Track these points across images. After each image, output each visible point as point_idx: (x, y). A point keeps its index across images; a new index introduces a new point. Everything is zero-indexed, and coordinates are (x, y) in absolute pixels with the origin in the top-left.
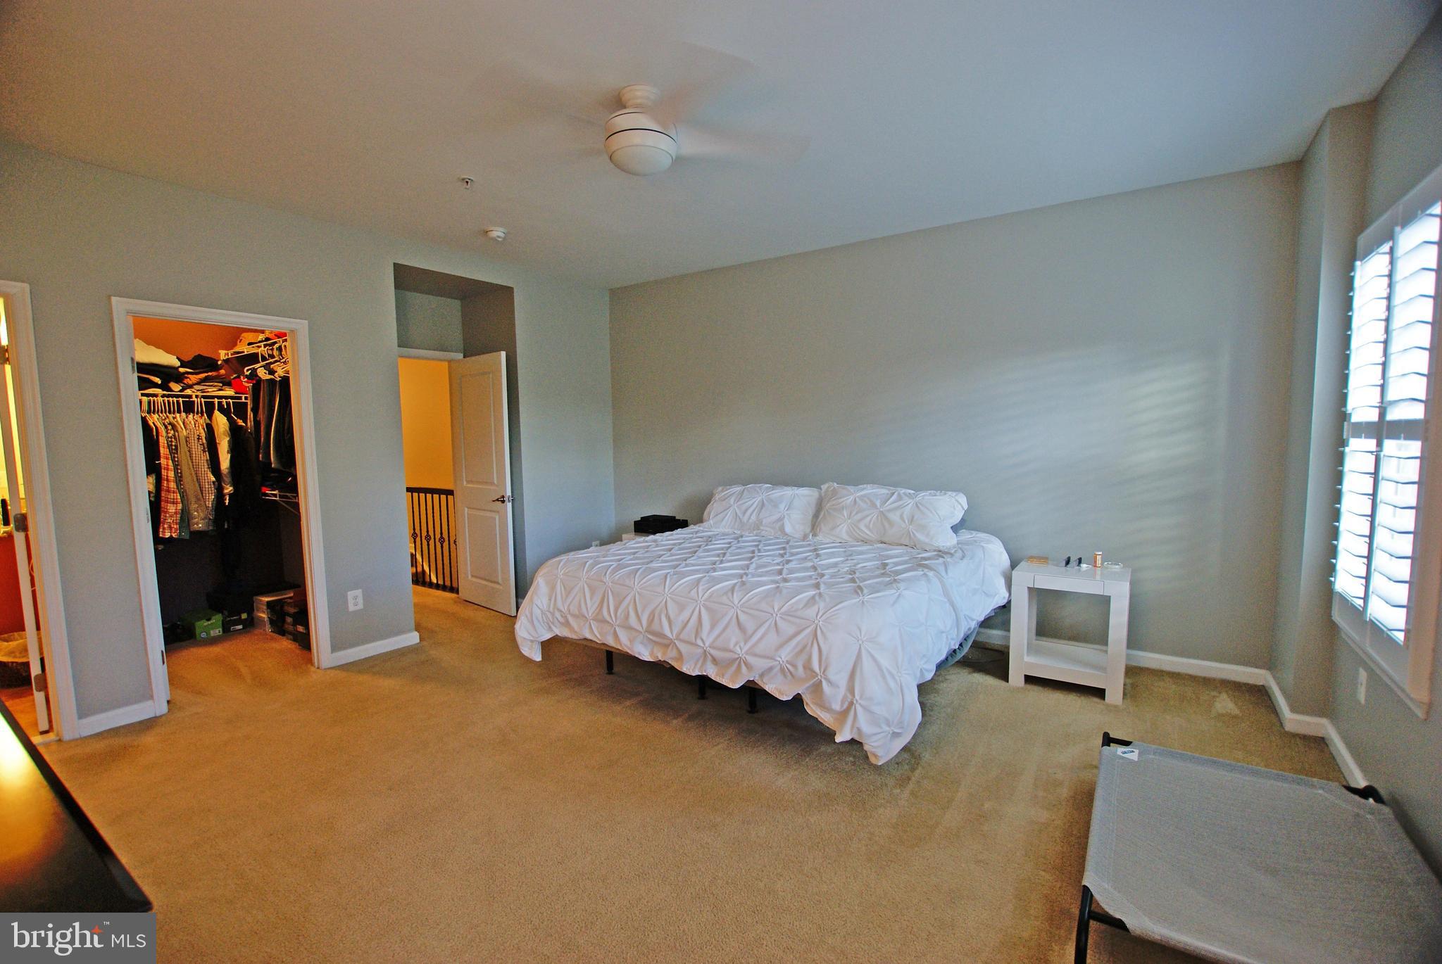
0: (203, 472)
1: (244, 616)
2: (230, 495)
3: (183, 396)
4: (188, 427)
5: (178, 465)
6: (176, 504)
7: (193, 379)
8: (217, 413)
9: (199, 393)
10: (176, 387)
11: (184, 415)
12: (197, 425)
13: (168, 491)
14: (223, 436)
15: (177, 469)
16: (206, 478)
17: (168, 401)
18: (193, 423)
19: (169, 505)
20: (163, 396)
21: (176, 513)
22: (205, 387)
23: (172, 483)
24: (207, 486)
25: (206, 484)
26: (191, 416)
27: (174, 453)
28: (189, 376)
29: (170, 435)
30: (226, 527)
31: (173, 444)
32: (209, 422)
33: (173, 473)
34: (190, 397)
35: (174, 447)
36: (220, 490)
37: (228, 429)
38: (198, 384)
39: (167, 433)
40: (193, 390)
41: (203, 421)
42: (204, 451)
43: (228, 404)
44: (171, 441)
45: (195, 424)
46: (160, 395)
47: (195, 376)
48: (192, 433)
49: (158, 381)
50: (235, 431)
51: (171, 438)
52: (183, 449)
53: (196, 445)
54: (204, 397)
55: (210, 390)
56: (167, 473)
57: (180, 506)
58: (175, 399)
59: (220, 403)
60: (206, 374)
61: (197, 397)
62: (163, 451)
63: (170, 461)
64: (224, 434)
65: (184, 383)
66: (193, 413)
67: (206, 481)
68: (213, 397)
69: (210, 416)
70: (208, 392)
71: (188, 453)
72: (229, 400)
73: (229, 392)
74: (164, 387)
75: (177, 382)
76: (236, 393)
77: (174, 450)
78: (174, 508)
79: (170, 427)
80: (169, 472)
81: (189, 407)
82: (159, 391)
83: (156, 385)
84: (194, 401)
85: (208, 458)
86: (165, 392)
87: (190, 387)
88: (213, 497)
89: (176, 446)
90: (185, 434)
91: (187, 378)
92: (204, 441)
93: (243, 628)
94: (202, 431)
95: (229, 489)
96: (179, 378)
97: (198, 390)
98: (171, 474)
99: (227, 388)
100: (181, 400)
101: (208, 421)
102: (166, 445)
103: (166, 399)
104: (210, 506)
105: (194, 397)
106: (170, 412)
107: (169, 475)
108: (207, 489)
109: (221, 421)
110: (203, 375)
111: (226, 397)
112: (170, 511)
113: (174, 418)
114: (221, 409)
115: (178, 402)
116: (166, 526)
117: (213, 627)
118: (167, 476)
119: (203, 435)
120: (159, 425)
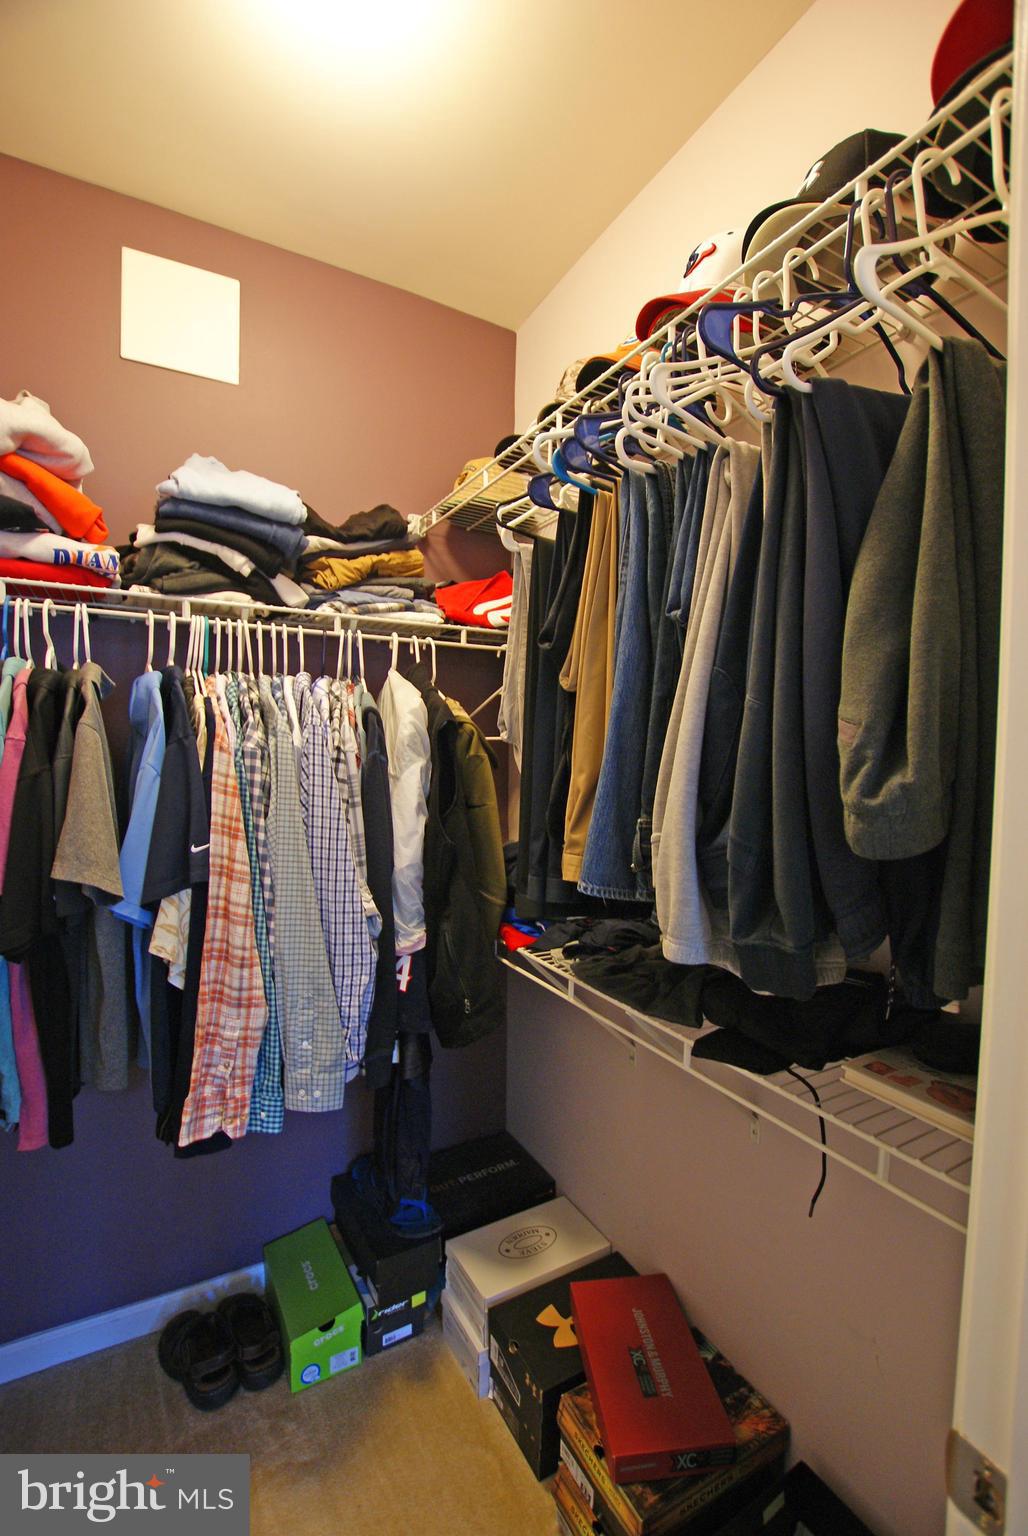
0: (340, 886)
1: (419, 1299)
2: (415, 956)
3: (309, 622)
4: (308, 719)
5: (265, 858)
6: (249, 1006)
7: (340, 570)
8: (394, 676)
9: (350, 614)
10: (293, 595)
11: (303, 677)
12: (337, 713)
13: (225, 956)
14: (410, 754)
15: (262, 873)
16: (348, 908)
17: (266, 634)
18: (325, 705)
19: (225, 1008)
20: (257, 616)
21: (244, 1042)
22: (367, 597)
23: (240, 929)
24: (349, 938)
25: (348, 928)
26: (323, 683)
27: (258, 814)
28: (333, 562)
29: (250, 745)
30: (395, 1059)
31: (258, 778)
32: (373, 704)
33: (246, 887)
34: (328, 623)
35: (257, 792)
36: (386, 941)
37: (424, 729)
38: (352, 586)
39: (244, 738)
40: (338, 604)
41: (355, 699)
42: (351, 804)
43: (426, 652)
44: (253, 769)
45: (331, 711)
46: (245, 615)
47: (345, 561)
48: (319, 739)
49: (241, 563)
50: (443, 737)
51: (253, 756)
52: (285, 800)
53: (327, 782)
54: (364, 627)
55: (381, 606)
56: (228, 889)
57: (259, 1016)
58: (285, 629)
59: (404, 647)
60: (375, 558)
61: (345, 624)
62: (223, 805)
63: (241, 845)
64: (412, 746)
65: (317, 586)
66: (334, 677)
67: (349, 918)
68: (388, 628)
69: (376, 687)
70: (376, 611)
71: (300, 814)
72: (429, 640)
73: (430, 616)
74: (258, 586)
75: (298, 580)
76: (447, 621)
77: (256, 799)
78: (240, 1023)
79: (253, 718)
80: (235, 885)
81: (321, 657)
82: (241, 600)
83: (237, 582)
84: (337, 638)
85: (361, 830)
86: (260, 605)
87: (332, 594)
88: (365, 979)
89: (266, 789)
90: (297, 743)
91: (325, 567)
92: (354, 770)
93: (416, 1333)
94: (349, 733)
95: (412, 937)
96: (303, 569)
97: (351, 605)
98: (241, 893)
99: (424, 605)
100: (301, 631)
101: (369, 701)
102: (231, 782)
103: (260, 627)
104: (355, 1012)
105: (337, 624)
106: (268, 671)
107: (234, 897)
108: (348, 949)
109: (404, 703)
110: (366, 561)
111: (423, 631)
112: (227, 1033)
113: (274, 688)
114: (407, 669)
115: (293, 637)
116: (208, 1091)
117: (337, 1348)
118: (227, 900)
119: (352, 747)
120: (221, 708)
